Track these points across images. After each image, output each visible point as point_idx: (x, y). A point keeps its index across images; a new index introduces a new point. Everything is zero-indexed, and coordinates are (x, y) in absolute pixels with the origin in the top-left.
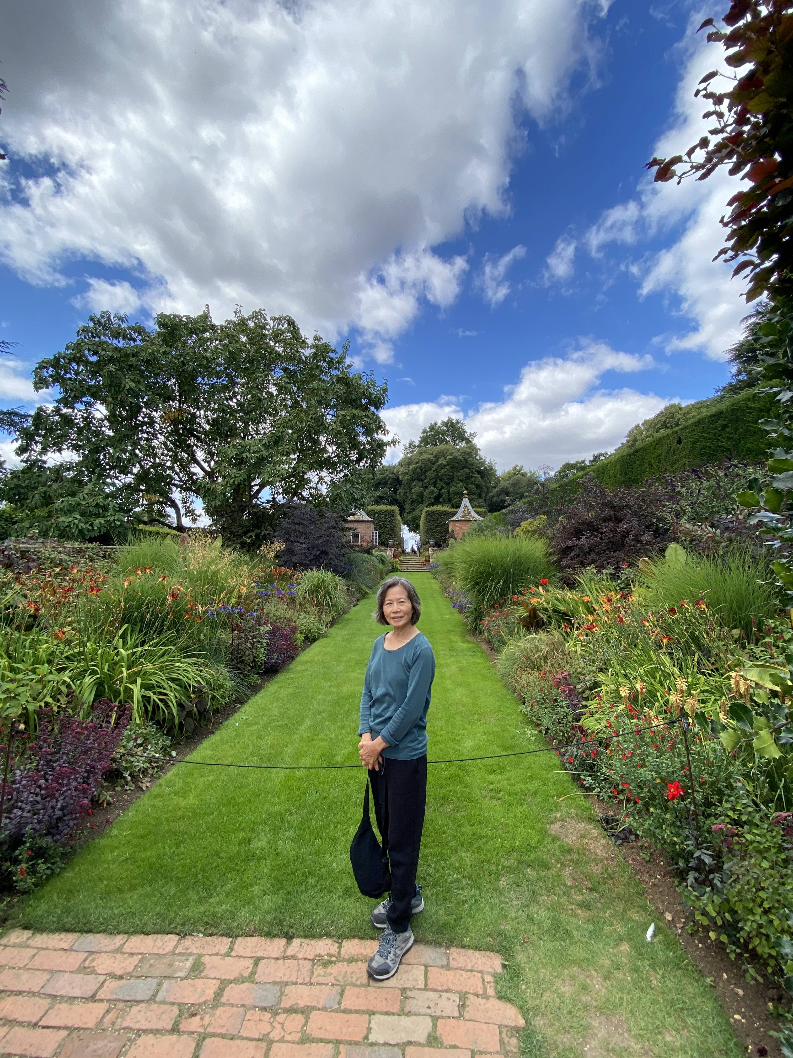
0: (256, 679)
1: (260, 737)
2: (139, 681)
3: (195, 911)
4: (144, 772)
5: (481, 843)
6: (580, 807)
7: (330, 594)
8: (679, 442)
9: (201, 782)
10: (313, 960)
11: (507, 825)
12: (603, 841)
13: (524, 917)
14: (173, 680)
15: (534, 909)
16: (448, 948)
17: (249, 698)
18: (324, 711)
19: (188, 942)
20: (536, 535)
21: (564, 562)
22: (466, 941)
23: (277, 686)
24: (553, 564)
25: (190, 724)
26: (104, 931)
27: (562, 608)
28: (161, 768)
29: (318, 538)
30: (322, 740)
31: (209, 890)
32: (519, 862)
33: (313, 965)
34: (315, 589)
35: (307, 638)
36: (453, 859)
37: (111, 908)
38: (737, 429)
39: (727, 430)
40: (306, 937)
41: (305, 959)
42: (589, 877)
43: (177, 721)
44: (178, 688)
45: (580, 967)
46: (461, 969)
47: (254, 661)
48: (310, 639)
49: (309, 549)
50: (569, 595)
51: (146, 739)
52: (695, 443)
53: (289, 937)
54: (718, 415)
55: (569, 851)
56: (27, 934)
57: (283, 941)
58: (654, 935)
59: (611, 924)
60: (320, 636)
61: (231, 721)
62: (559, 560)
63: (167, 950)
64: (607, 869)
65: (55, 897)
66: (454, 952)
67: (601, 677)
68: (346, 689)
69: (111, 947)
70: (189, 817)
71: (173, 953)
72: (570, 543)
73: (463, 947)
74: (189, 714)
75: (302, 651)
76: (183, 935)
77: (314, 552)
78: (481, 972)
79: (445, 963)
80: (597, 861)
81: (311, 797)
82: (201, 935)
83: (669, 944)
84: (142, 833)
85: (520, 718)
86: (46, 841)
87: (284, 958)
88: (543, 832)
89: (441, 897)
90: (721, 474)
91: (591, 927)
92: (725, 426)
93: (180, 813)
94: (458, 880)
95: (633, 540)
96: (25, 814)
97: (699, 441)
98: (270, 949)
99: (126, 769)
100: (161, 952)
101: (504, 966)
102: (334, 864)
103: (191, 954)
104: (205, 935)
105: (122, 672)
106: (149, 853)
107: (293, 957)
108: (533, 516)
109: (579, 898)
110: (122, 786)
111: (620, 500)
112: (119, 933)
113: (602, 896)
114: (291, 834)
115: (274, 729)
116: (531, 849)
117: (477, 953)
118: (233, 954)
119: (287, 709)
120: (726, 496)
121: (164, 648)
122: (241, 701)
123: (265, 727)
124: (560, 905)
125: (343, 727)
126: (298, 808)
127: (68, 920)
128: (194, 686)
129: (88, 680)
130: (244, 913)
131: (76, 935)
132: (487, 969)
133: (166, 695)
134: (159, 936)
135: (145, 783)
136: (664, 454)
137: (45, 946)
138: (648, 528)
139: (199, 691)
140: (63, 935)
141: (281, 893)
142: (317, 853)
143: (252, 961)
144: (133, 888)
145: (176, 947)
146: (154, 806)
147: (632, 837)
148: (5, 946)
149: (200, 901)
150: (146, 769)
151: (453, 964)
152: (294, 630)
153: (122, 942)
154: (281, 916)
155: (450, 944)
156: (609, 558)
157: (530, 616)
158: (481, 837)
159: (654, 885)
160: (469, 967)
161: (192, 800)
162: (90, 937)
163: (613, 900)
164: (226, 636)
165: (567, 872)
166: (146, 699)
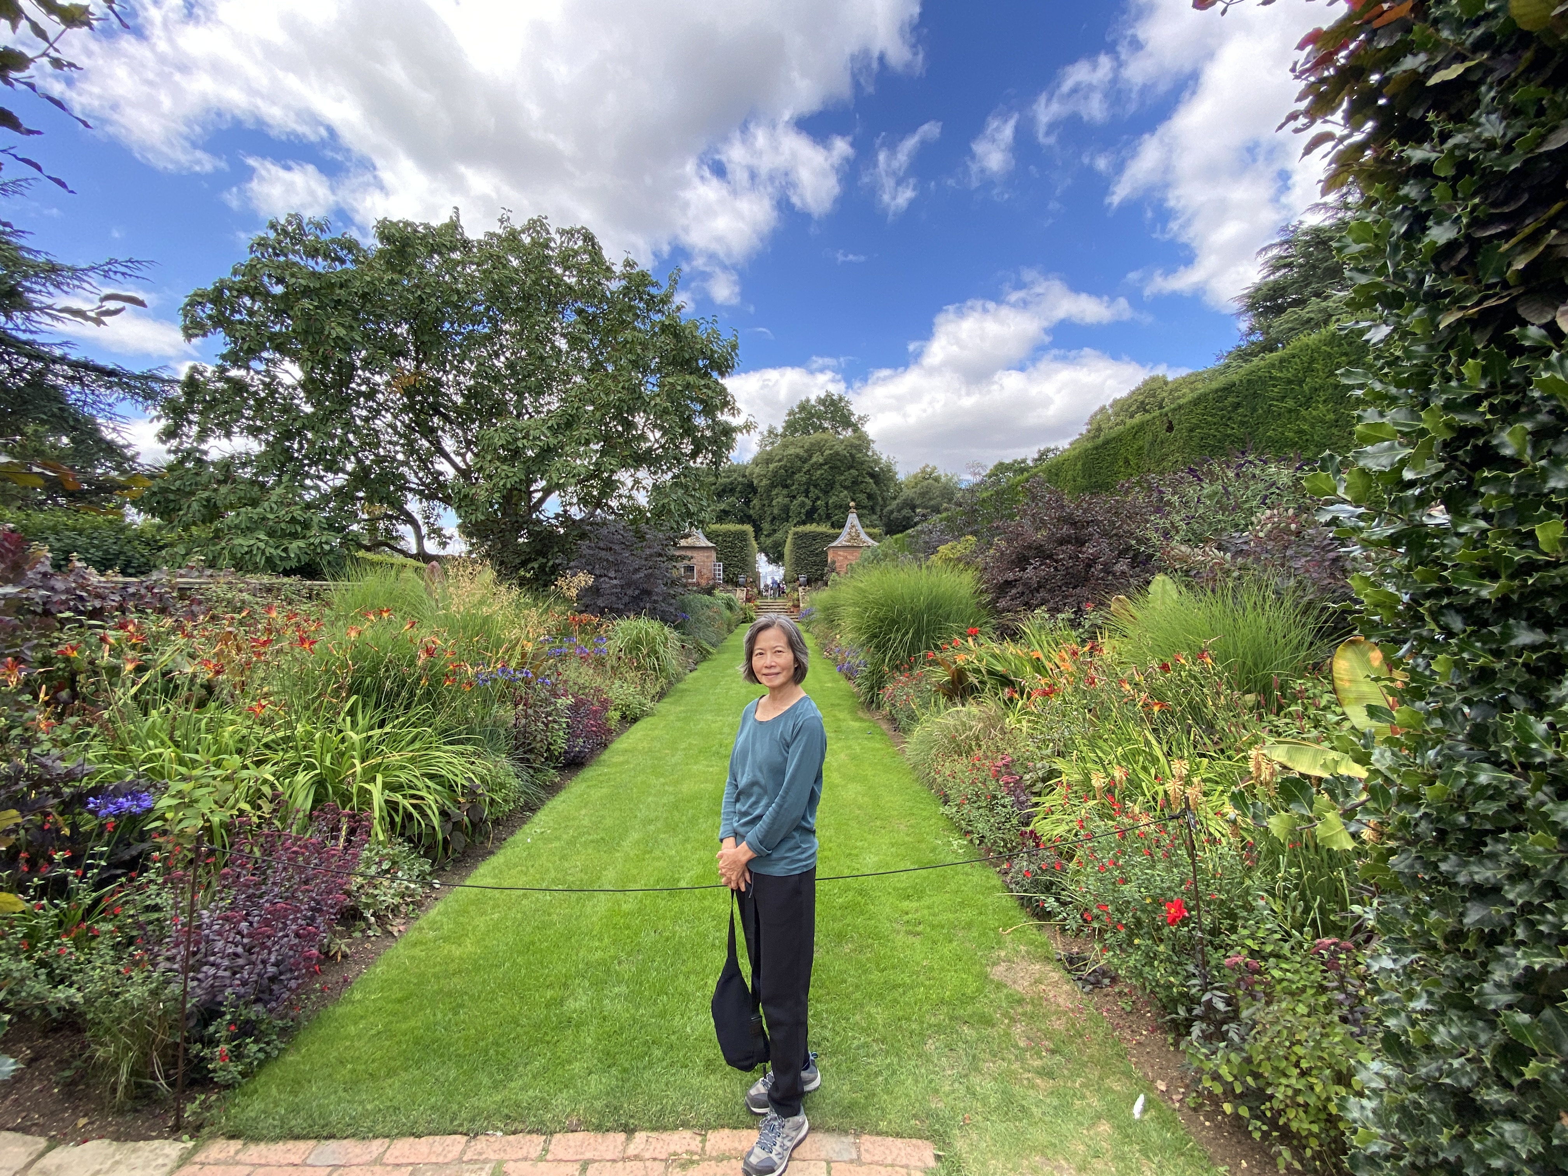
0: (553, 775)
1: (564, 858)
2: (379, 778)
3: (489, 1100)
4: (395, 910)
5: (896, 994)
6: (1032, 943)
7: (656, 652)
8: (1170, 428)
9: (481, 922)
10: (666, 1160)
11: (932, 969)
12: (1066, 987)
13: (962, 1091)
14: (432, 777)
15: (975, 1079)
16: (857, 1135)
17: (543, 802)
18: (657, 819)
19: (481, 1143)
20: (961, 566)
21: (1002, 604)
22: (883, 1125)
23: (584, 785)
24: (985, 607)
25: (459, 841)
26: (354, 1135)
27: (999, 668)
28: (419, 905)
29: (637, 570)
30: (658, 859)
31: (507, 1071)
32: (951, 1018)
33: (667, 1167)
34: (635, 645)
35: (624, 717)
36: (858, 1017)
37: (361, 1103)
38: (1254, 409)
39: (1240, 410)
40: (653, 1129)
41: (655, 1159)
42: (1049, 1035)
43: (440, 836)
44: (439, 788)
45: (1043, 1154)
46: (877, 1163)
47: (548, 750)
48: (629, 719)
49: (622, 587)
50: (1011, 649)
51: (394, 863)
52: (1192, 430)
53: (629, 1131)
54: (1228, 389)
55: (1020, 1001)
56: (235, 1145)
57: (622, 1136)
58: (1145, 1111)
59: (1083, 1097)
60: (644, 714)
61: (519, 836)
62: (995, 600)
63: (450, 1157)
64: (1073, 1025)
65: (274, 1091)
66: (867, 1141)
67: (1059, 764)
68: (687, 788)
69: (367, 1158)
70: (468, 972)
71: (460, 1161)
72: (1010, 576)
73: (879, 1134)
74: (458, 826)
75: (618, 735)
76: (473, 1134)
77: (630, 592)
78: (906, 1167)
79: (855, 1156)
80: (1060, 1014)
81: (647, 938)
82: (499, 1134)
83: (1165, 1122)
84: (399, 995)
85: (941, 824)
86: (256, 1011)
87: (623, 1159)
88: (984, 977)
89: (844, 1067)
90: (1231, 474)
91: (1056, 1102)
92: (1237, 406)
93: (453, 966)
94: (866, 1045)
95: (1102, 570)
96: (221, 973)
97: (1198, 426)
98: (603, 1148)
99: (367, 906)
100: (441, 1160)
101: (938, 1158)
102: (688, 1029)
103: (486, 1161)
104: (506, 1133)
105: (353, 765)
106: (412, 1023)
107: (637, 1158)
108: (956, 538)
109: (1037, 1063)
110: (363, 931)
111: (1085, 511)
112: (375, 1137)
113: (1068, 1060)
114: (623, 989)
115: (585, 845)
116: (966, 1000)
117: (899, 1142)
118: (549, 1157)
119: (603, 817)
120: (1237, 507)
121: (416, 730)
122: (531, 807)
123: (572, 842)
124: (1011, 1074)
125: (687, 840)
126: (629, 954)
127: (297, 1123)
128: (463, 786)
129: (302, 778)
130: (561, 1100)
131: (312, 1143)
132: (914, 1162)
133: (422, 798)
134: (437, 1138)
135: (397, 926)
136: (1147, 446)
137: (263, 1161)
138: (1121, 554)
139: (471, 792)
140: (290, 1144)
141: (614, 1071)
142: (663, 1015)
143: (577, 1166)
144: (391, 1073)
145: (463, 1152)
146: (413, 958)
147: (1107, 981)
148: (203, 1164)
149: (496, 1086)
150: (397, 906)
151: (866, 1157)
152: (605, 704)
153: (381, 1150)
154: (615, 1102)
155: (861, 1130)
156: (1066, 597)
157: (952, 682)
158: (895, 987)
159: (1139, 1043)
160: (889, 1161)
161: (469, 947)
162: (333, 1144)
163: (1084, 1065)
164: (507, 714)
165: (1018, 1030)
166: (392, 806)
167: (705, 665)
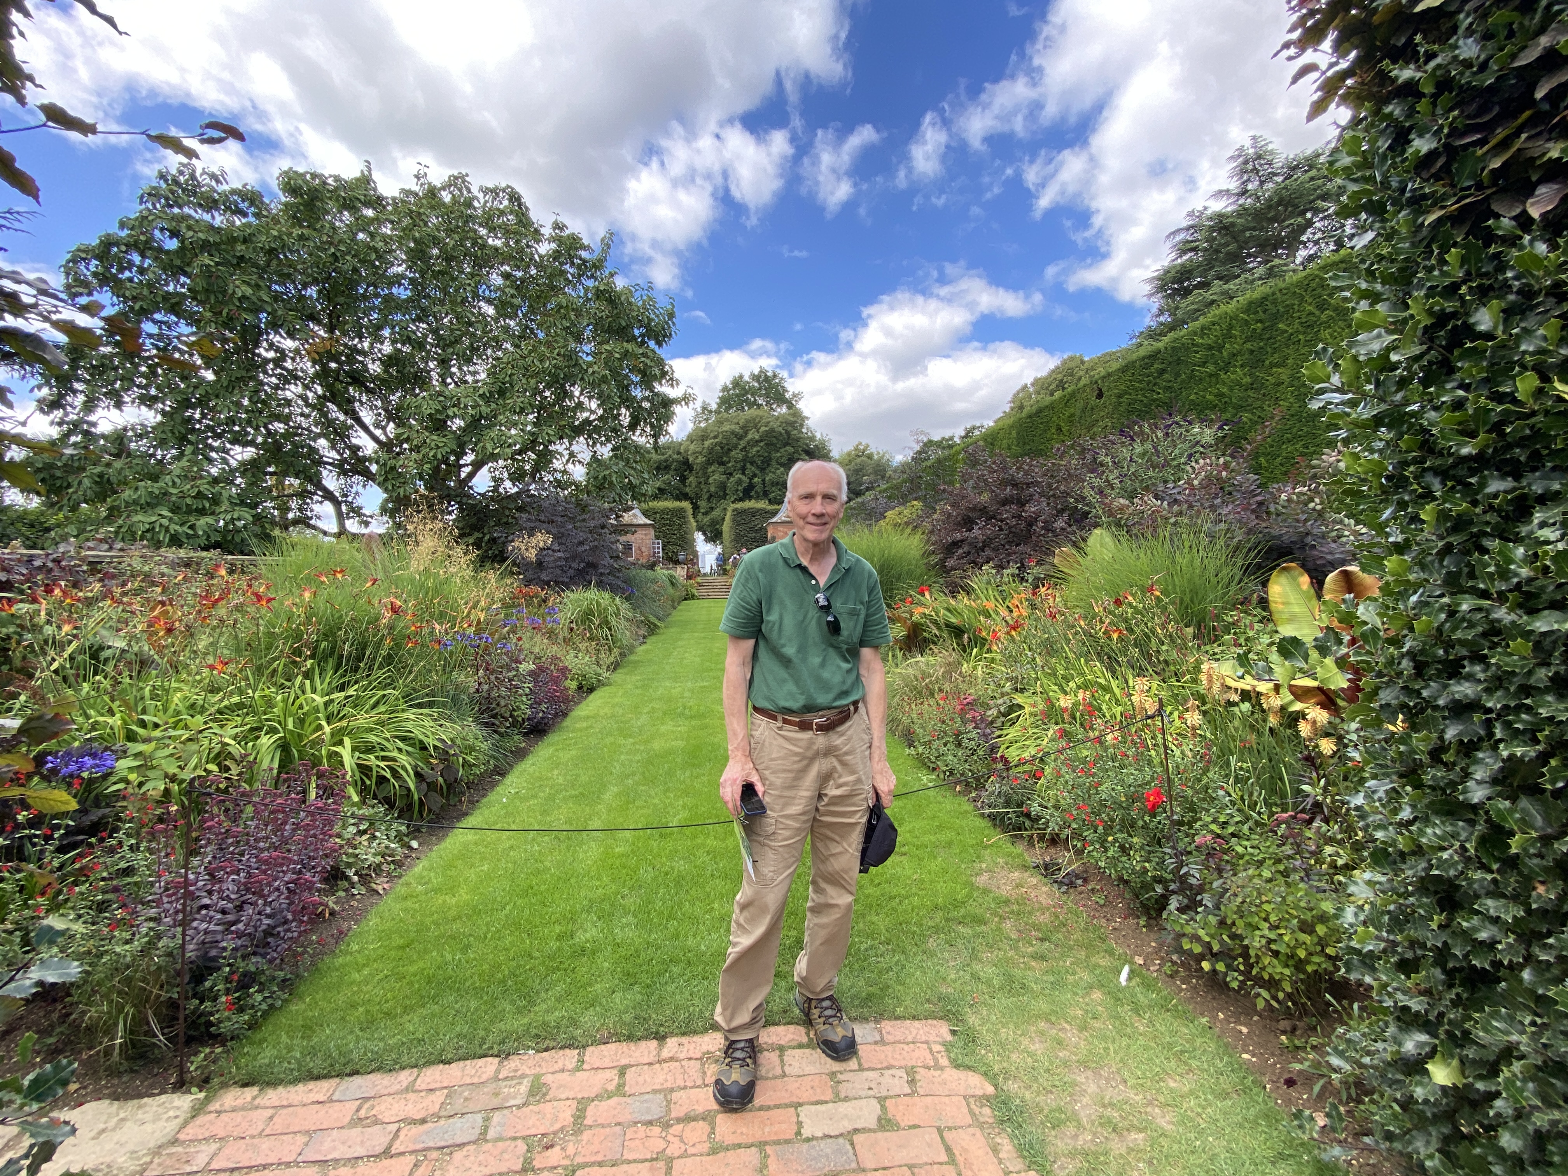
0: (518, 740)
1: (544, 813)
2: (347, 741)
3: (518, 1023)
4: (377, 869)
5: (894, 904)
6: (1010, 855)
7: (607, 623)
8: (1100, 395)
9: (472, 874)
10: (701, 1059)
11: (922, 881)
12: (1045, 889)
13: (968, 977)
14: (403, 739)
15: (977, 967)
16: (877, 1021)
17: (512, 767)
18: (633, 774)
19: (514, 1063)
20: (909, 530)
21: (950, 563)
22: (899, 1011)
23: (551, 750)
24: (934, 567)
25: (436, 801)
26: (379, 1069)
27: (953, 620)
28: (399, 864)
29: (581, 543)
30: (642, 808)
31: (529, 998)
32: (948, 920)
33: (703, 1065)
34: (587, 616)
35: (580, 687)
36: (861, 925)
37: (382, 1039)
38: (1178, 375)
39: (1166, 376)
40: (684, 1034)
41: (690, 1059)
42: (1037, 927)
43: (416, 797)
44: (409, 749)
45: (1048, 1020)
46: (899, 1042)
47: (511, 716)
48: (587, 689)
49: (566, 559)
50: (964, 600)
51: (371, 824)
52: (1120, 396)
53: (661, 1038)
54: (1154, 356)
55: (1007, 902)
56: (250, 1092)
57: (655, 1043)
58: (1129, 979)
59: (1074, 973)
60: (601, 684)
61: (492, 797)
62: (943, 561)
63: (484, 1077)
64: (1057, 917)
65: (284, 1038)
66: (887, 1026)
67: (1019, 699)
68: (657, 745)
69: (397, 1087)
70: (469, 917)
71: (496, 1079)
72: (958, 536)
73: (897, 1018)
74: (432, 786)
75: (576, 704)
76: (504, 1055)
77: (575, 565)
78: (927, 1042)
79: (878, 1038)
80: (1043, 909)
81: (647, 874)
82: (531, 1052)
83: (1147, 986)
84: (401, 942)
85: (909, 763)
86: (254, 963)
87: (659, 1062)
88: (970, 886)
89: (856, 966)
90: (1160, 434)
91: (1052, 979)
92: (1162, 372)
93: (453, 912)
94: (871, 947)
95: (1043, 528)
96: (212, 927)
97: (1126, 393)
98: (638, 1054)
99: (349, 865)
100: (476, 1080)
101: (953, 1033)
102: (703, 947)
103: (523, 1076)
104: (538, 1051)
105: (320, 727)
106: (421, 964)
107: (672, 1059)
108: (904, 504)
109: (1030, 949)
110: (346, 890)
111: (1026, 473)
112: (403, 1068)
113: (1057, 945)
114: (630, 918)
115: (565, 799)
116: (958, 904)
117: (916, 1023)
118: (585, 1066)
119: (578, 775)
120: (1167, 464)
121: (381, 693)
122: (501, 772)
123: (551, 798)
124: (1007, 960)
125: (667, 790)
126: (632, 888)
127: (316, 1064)
128: (435, 747)
129: (266, 741)
130: (589, 1018)
131: (335, 1081)
132: (932, 1038)
133: (394, 760)
134: (468, 1062)
135: (380, 884)
136: (1078, 413)
137: (285, 1103)
138: (1060, 512)
139: (444, 755)
140: (312, 1085)
141: (637, 988)
142: (676, 936)
143: (615, 1071)
144: (406, 1010)
145: (498, 1071)
146: (406, 910)
147: (1079, 882)
148: (219, 1112)
149: (520, 1011)
150: (379, 865)
151: (888, 1038)
152: (564, 671)
153: (411, 1079)
154: (643, 1014)
155: (880, 1017)
156: (1009, 555)
157: (908, 637)
158: (892, 898)
159: (1115, 929)
160: (910, 1039)
161: (464, 895)
162: (357, 1080)
163: (1071, 948)
164: (468, 680)
165: (1008, 926)
166: (364, 769)
167: (653, 639)
